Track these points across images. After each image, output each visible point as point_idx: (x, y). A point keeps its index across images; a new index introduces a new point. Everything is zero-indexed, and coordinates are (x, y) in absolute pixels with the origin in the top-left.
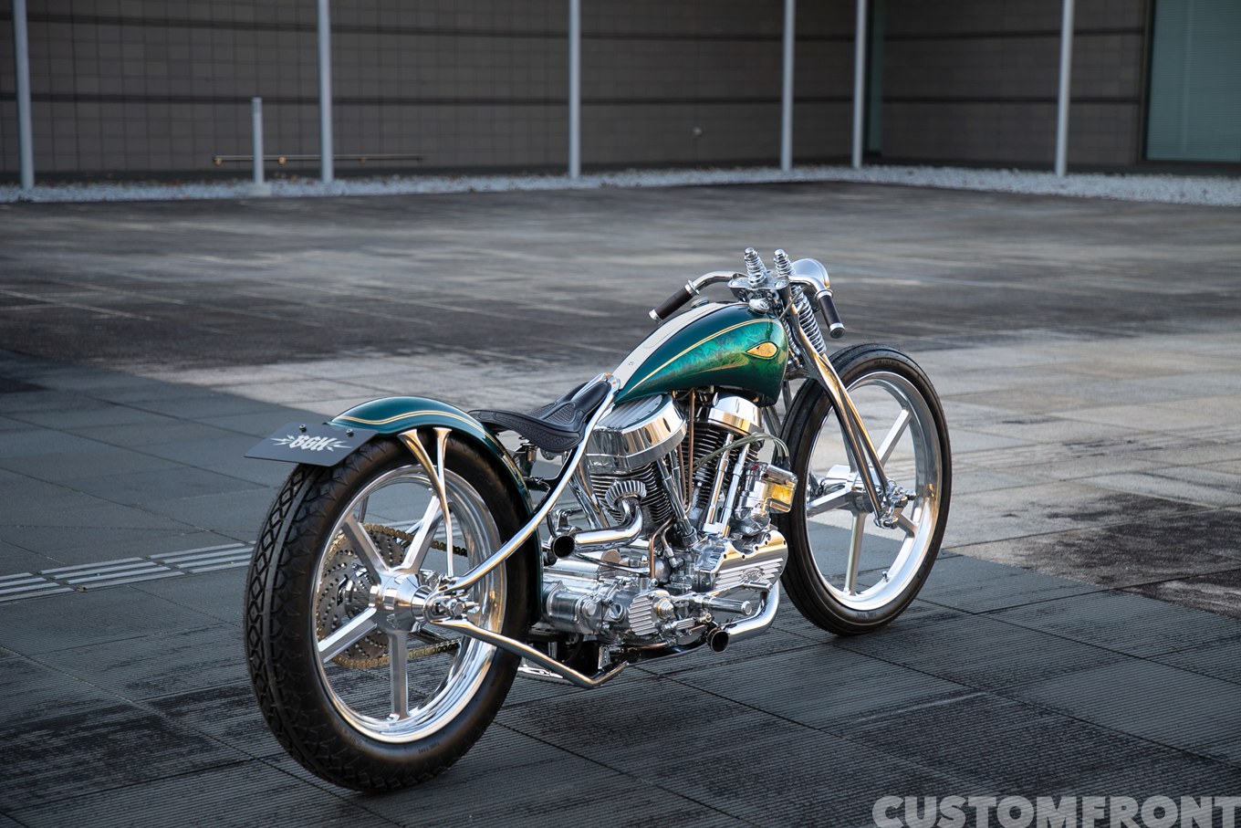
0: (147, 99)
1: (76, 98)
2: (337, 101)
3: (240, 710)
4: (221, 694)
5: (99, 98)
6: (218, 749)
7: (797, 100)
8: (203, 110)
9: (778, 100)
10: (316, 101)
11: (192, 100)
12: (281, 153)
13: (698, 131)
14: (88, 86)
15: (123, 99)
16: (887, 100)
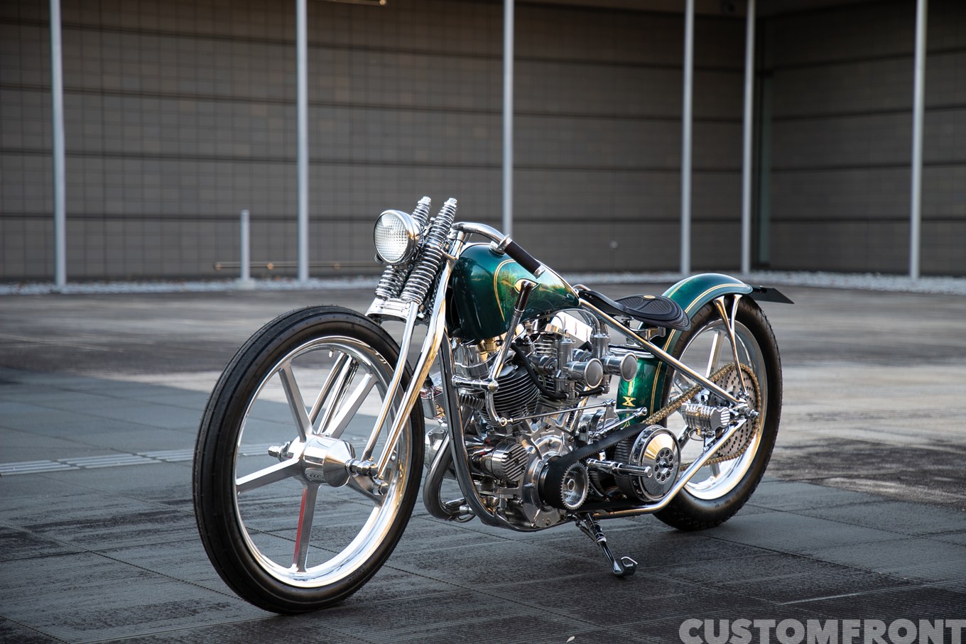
0: (162, 218)
1: (105, 217)
2: (312, 219)
3: (88, 530)
4: (79, 522)
5: (124, 217)
6: (62, 547)
7: (694, 220)
8: (207, 227)
9: (678, 220)
10: (295, 219)
11: (199, 218)
12: (269, 260)
13: (614, 244)
14: (115, 207)
15: (142, 217)
16: (774, 220)
